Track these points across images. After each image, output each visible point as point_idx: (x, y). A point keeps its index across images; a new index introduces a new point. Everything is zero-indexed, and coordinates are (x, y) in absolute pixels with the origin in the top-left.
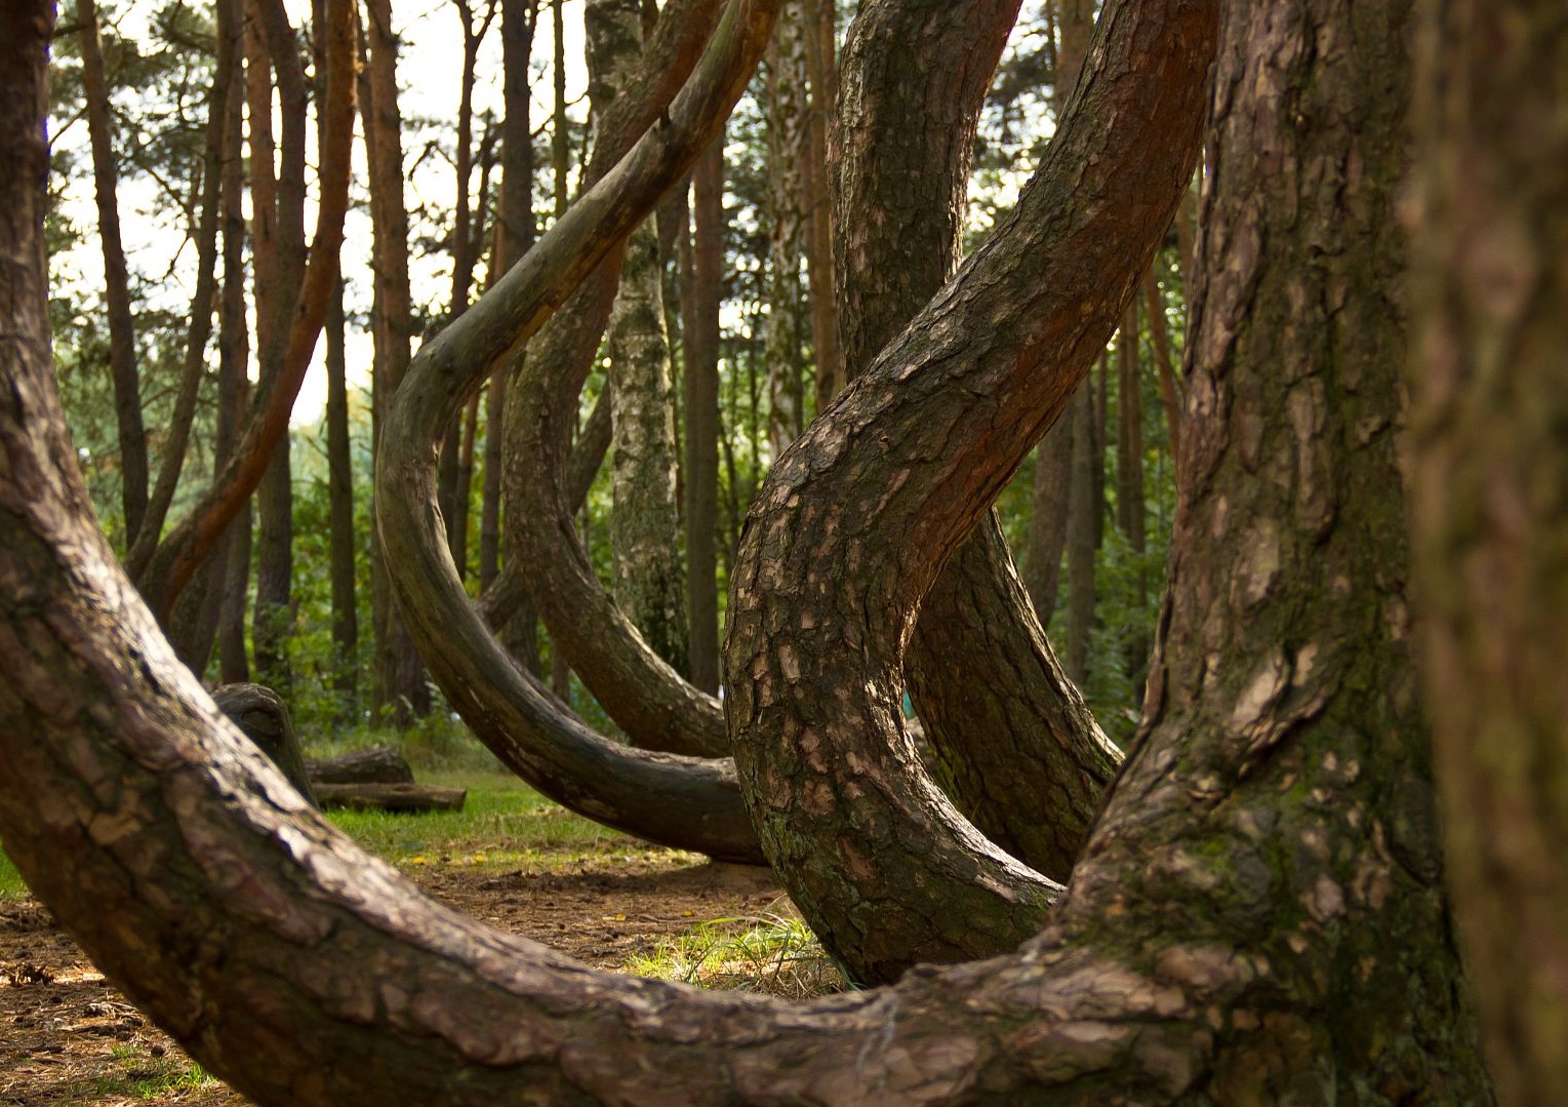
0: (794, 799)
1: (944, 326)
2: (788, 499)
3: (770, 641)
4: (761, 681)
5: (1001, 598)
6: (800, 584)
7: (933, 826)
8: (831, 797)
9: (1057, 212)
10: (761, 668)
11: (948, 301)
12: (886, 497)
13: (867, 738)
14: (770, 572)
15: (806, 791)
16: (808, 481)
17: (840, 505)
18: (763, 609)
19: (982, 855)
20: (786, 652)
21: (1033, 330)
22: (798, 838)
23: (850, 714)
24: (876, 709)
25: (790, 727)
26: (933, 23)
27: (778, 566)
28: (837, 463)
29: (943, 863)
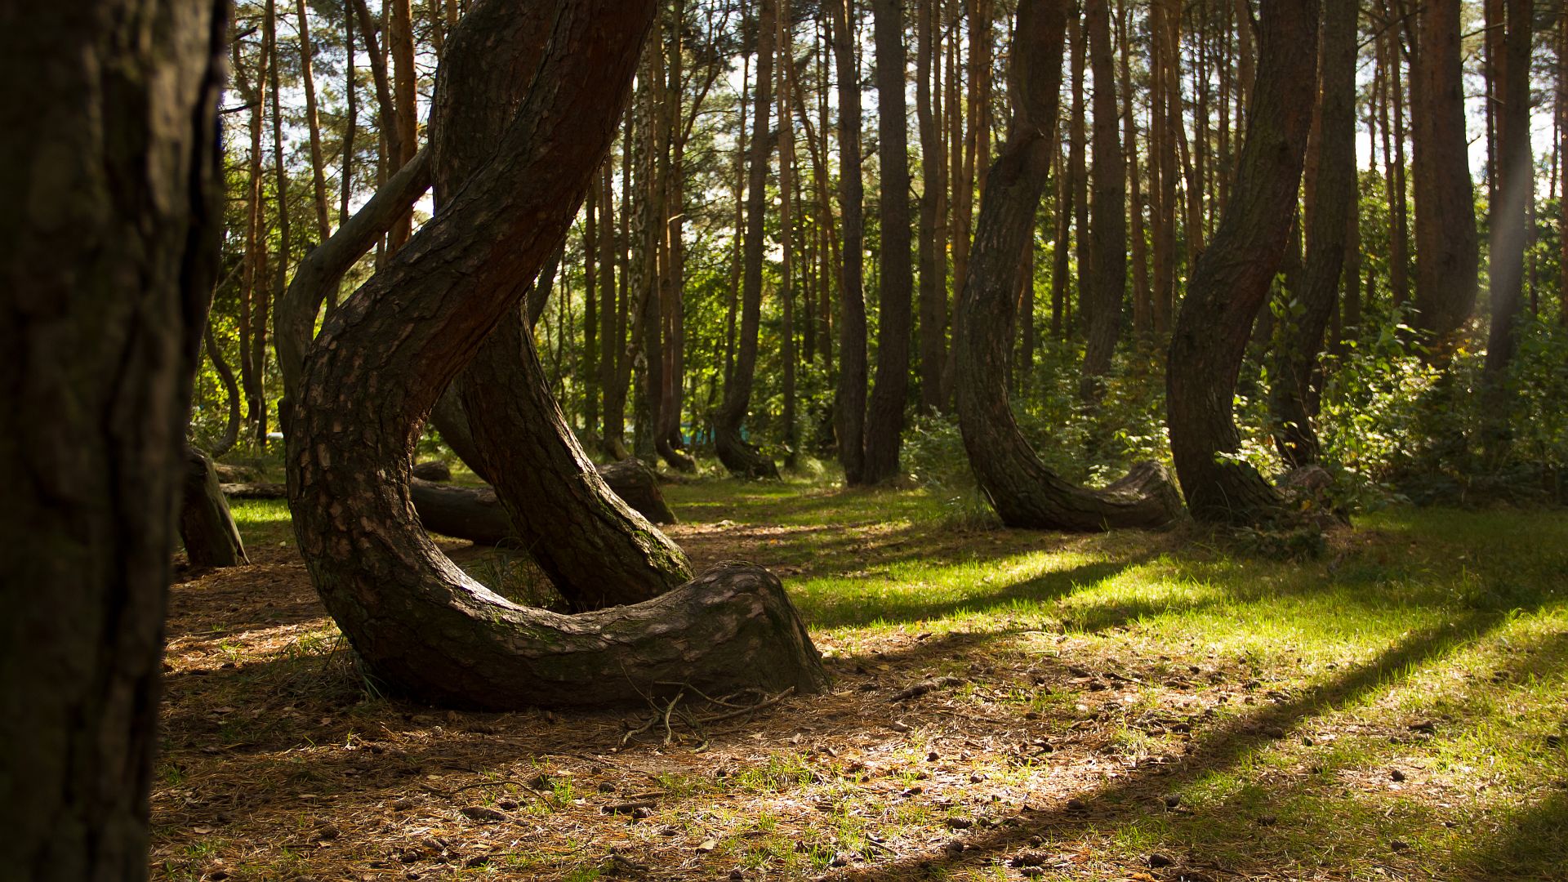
0: (325, 548)
1: (442, 227)
2: (330, 344)
3: (312, 440)
4: (306, 468)
5: (536, 406)
6: (334, 402)
7: (422, 568)
8: (349, 548)
9: (520, 150)
10: (306, 458)
11: (447, 210)
12: (396, 343)
13: (376, 507)
14: (314, 394)
15: (333, 544)
16: (344, 331)
17: (364, 348)
18: (309, 418)
19: (457, 587)
20: (322, 447)
21: (502, 231)
22: (328, 576)
23: (365, 491)
24: (384, 487)
25: (323, 499)
26: (492, 39)
27: (320, 389)
28: (364, 319)
29: (426, 593)
